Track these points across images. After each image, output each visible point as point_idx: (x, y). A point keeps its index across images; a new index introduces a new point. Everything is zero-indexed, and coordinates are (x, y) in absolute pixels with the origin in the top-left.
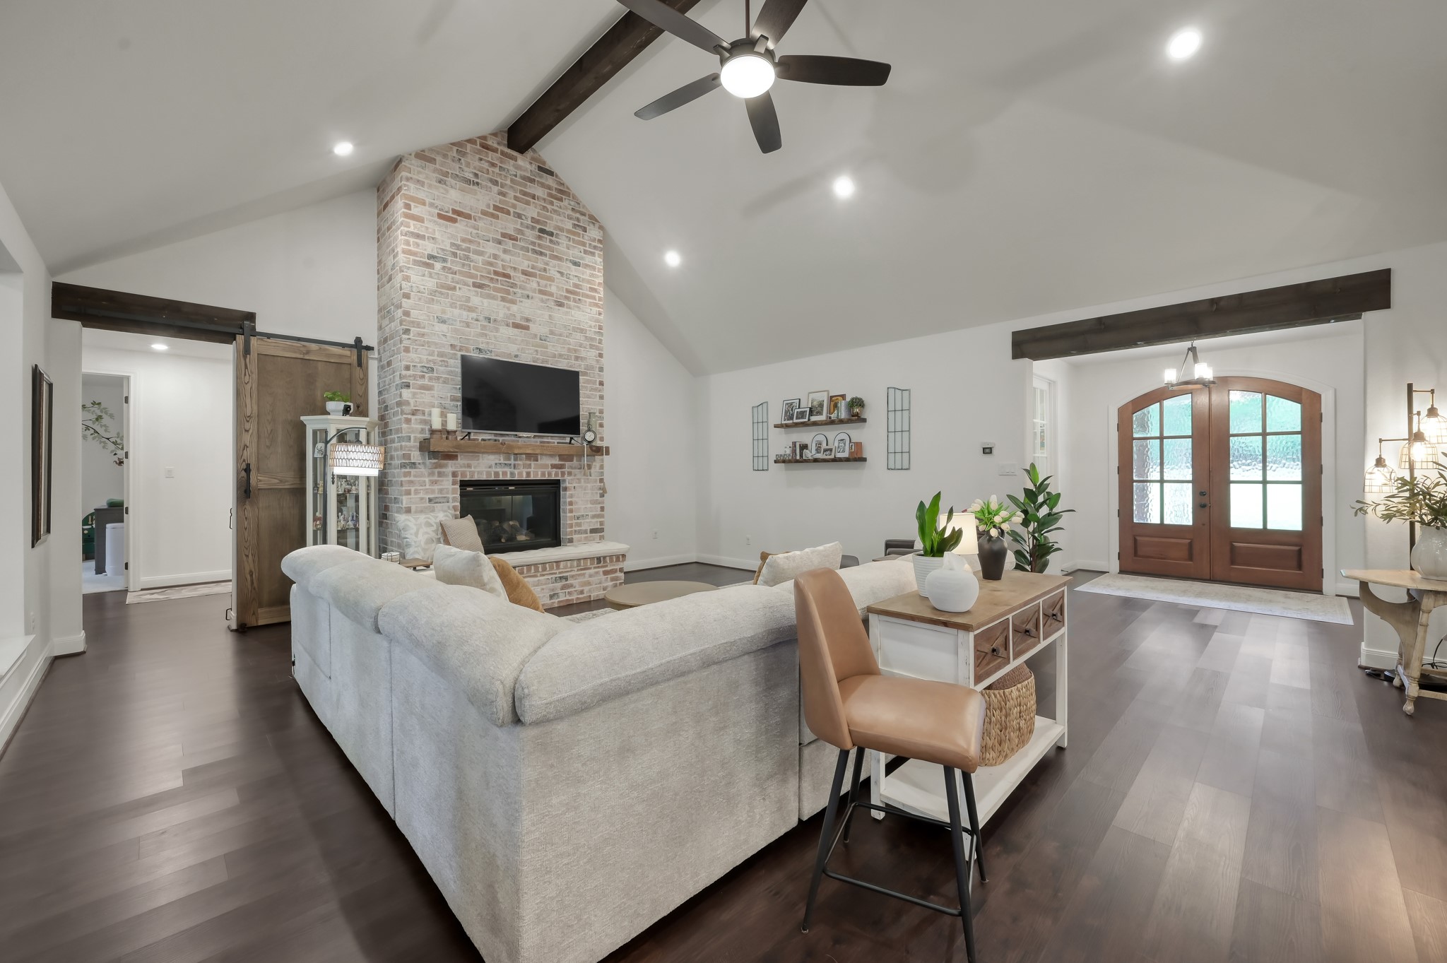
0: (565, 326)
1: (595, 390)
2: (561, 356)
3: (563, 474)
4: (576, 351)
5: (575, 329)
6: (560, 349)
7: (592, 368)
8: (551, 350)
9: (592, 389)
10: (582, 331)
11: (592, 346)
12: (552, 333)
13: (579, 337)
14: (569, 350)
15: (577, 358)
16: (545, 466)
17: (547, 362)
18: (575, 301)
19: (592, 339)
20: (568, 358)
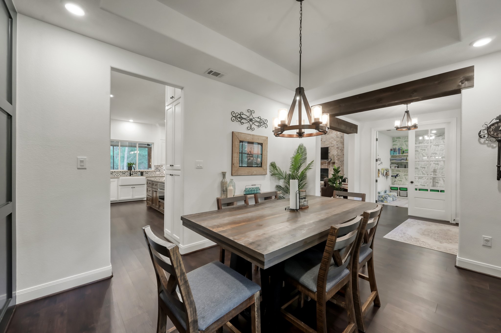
0: (329, 138)
1: (336, 149)
2: (328, 144)
3: (328, 167)
4: (331, 142)
5: (331, 138)
6: (328, 143)
7: (335, 145)
8: (326, 144)
9: (335, 150)
10: (333, 138)
11: (335, 141)
12: (326, 140)
13: (332, 139)
14: (330, 143)
15: (331, 144)
16: (325, 166)
17: (325, 146)
18: (331, 132)
19: (335, 139)
20: (330, 144)
